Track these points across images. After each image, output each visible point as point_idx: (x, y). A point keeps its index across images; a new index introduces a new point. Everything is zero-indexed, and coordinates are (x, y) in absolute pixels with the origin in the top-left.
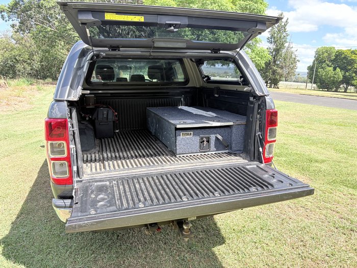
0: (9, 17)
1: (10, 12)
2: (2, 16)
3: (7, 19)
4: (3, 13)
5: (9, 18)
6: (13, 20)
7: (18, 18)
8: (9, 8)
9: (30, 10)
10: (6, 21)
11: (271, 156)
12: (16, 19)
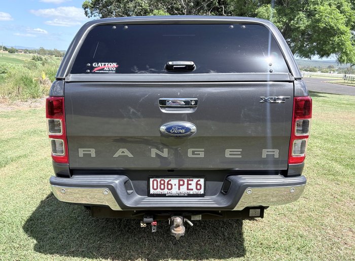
0: (91, 12)
1: (93, 8)
2: (86, 12)
3: (90, 15)
4: (87, 9)
5: (92, 14)
6: (95, 16)
7: (99, 14)
8: (92, 4)
9: (111, 5)
10: (89, 17)
11: (302, 155)
12: (97, 14)
